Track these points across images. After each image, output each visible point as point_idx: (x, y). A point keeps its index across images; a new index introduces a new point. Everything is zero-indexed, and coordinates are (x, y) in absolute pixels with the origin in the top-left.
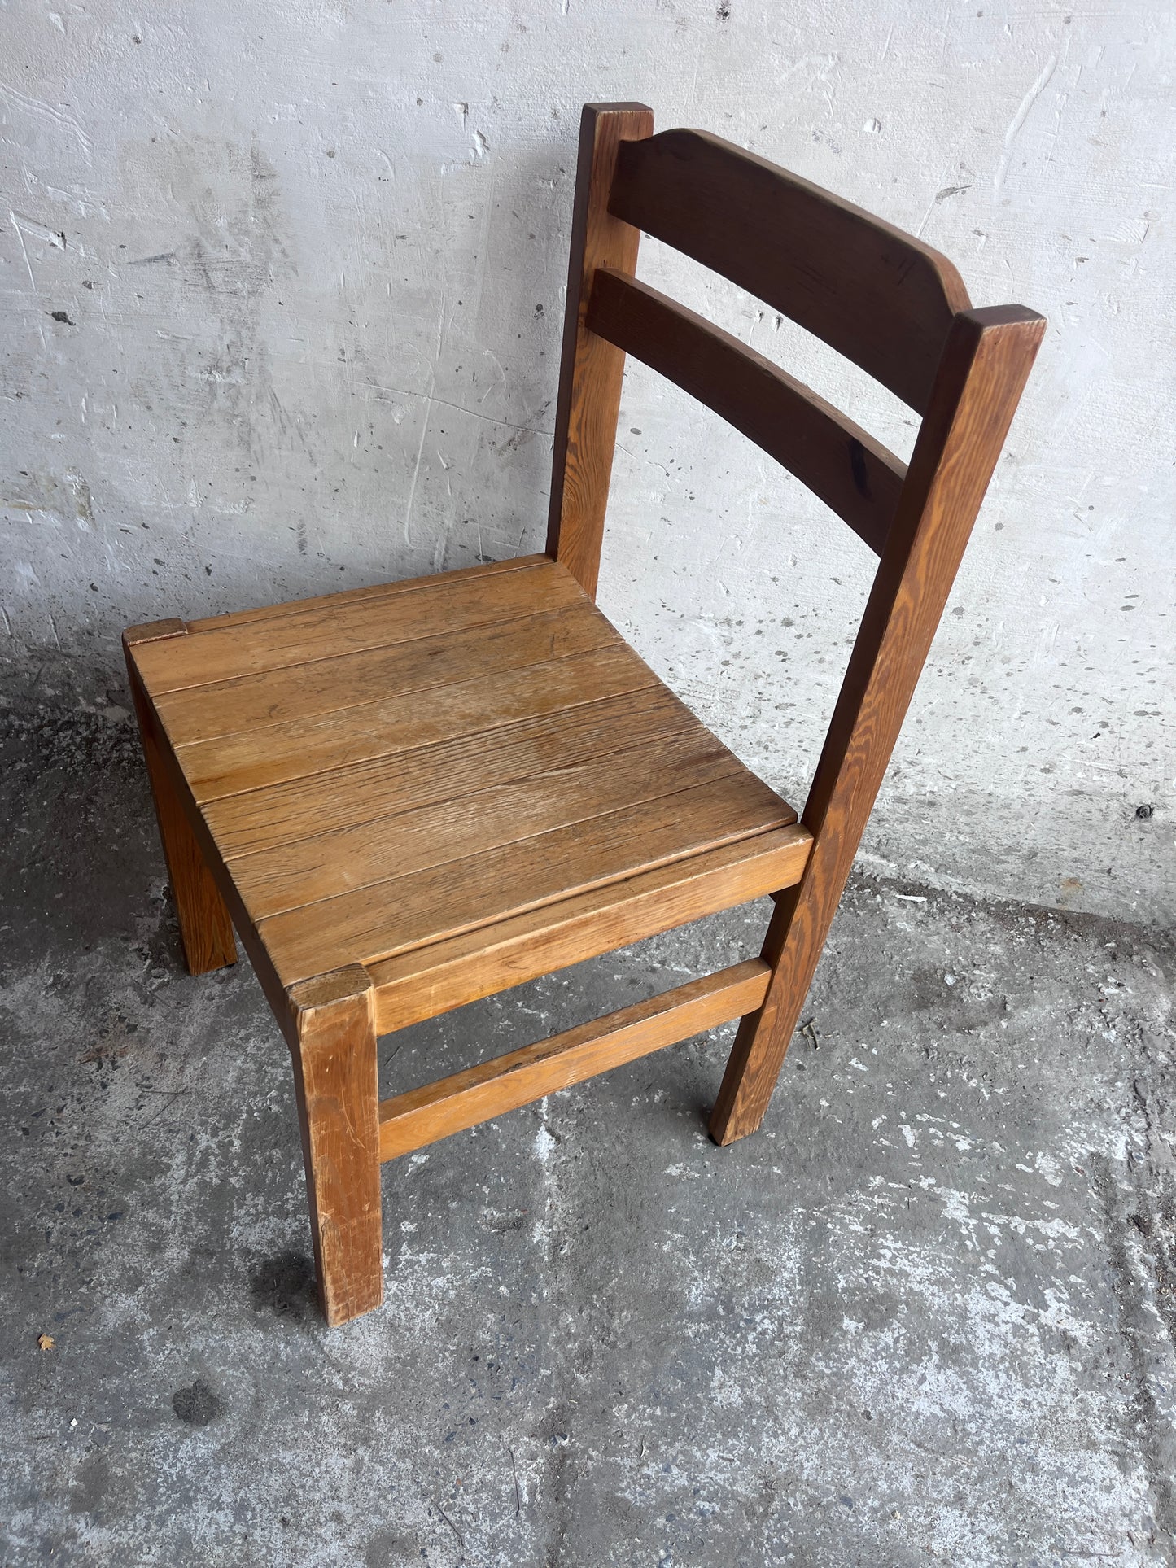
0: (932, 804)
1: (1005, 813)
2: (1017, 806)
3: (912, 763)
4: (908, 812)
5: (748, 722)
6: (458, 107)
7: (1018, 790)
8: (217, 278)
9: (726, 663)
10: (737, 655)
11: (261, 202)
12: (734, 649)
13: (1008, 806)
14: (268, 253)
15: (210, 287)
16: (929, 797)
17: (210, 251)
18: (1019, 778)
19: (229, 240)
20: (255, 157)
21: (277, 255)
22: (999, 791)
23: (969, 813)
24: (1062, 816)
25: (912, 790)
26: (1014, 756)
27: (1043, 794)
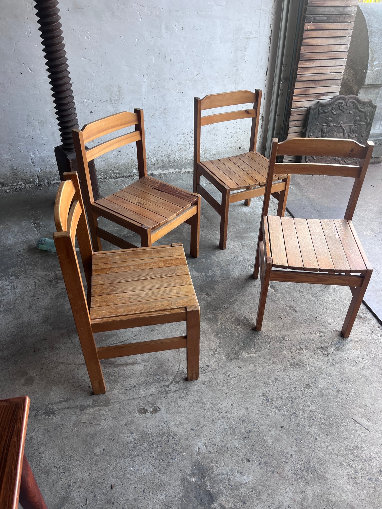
0: (214, 155)
1: (224, 153)
2: (225, 152)
3: (211, 149)
4: (212, 157)
5: (189, 149)
6: (143, 75)
7: (224, 149)
8: (113, 102)
9: (184, 140)
10: (185, 139)
11: (119, 91)
12: (185, 138)
13: (224, 152)
14: (120, 97)
15: (112, 103)
16: (214, 154)
17: (112, 99)
18: (224, 147)
19: (115, 97)
20: (118, 86)
21: (121, 97)
22: (222, 150)
23: (219, 155)
24: (231, 152)
25: (211, 153)
26: (222, 144)
27: (228, 149)
